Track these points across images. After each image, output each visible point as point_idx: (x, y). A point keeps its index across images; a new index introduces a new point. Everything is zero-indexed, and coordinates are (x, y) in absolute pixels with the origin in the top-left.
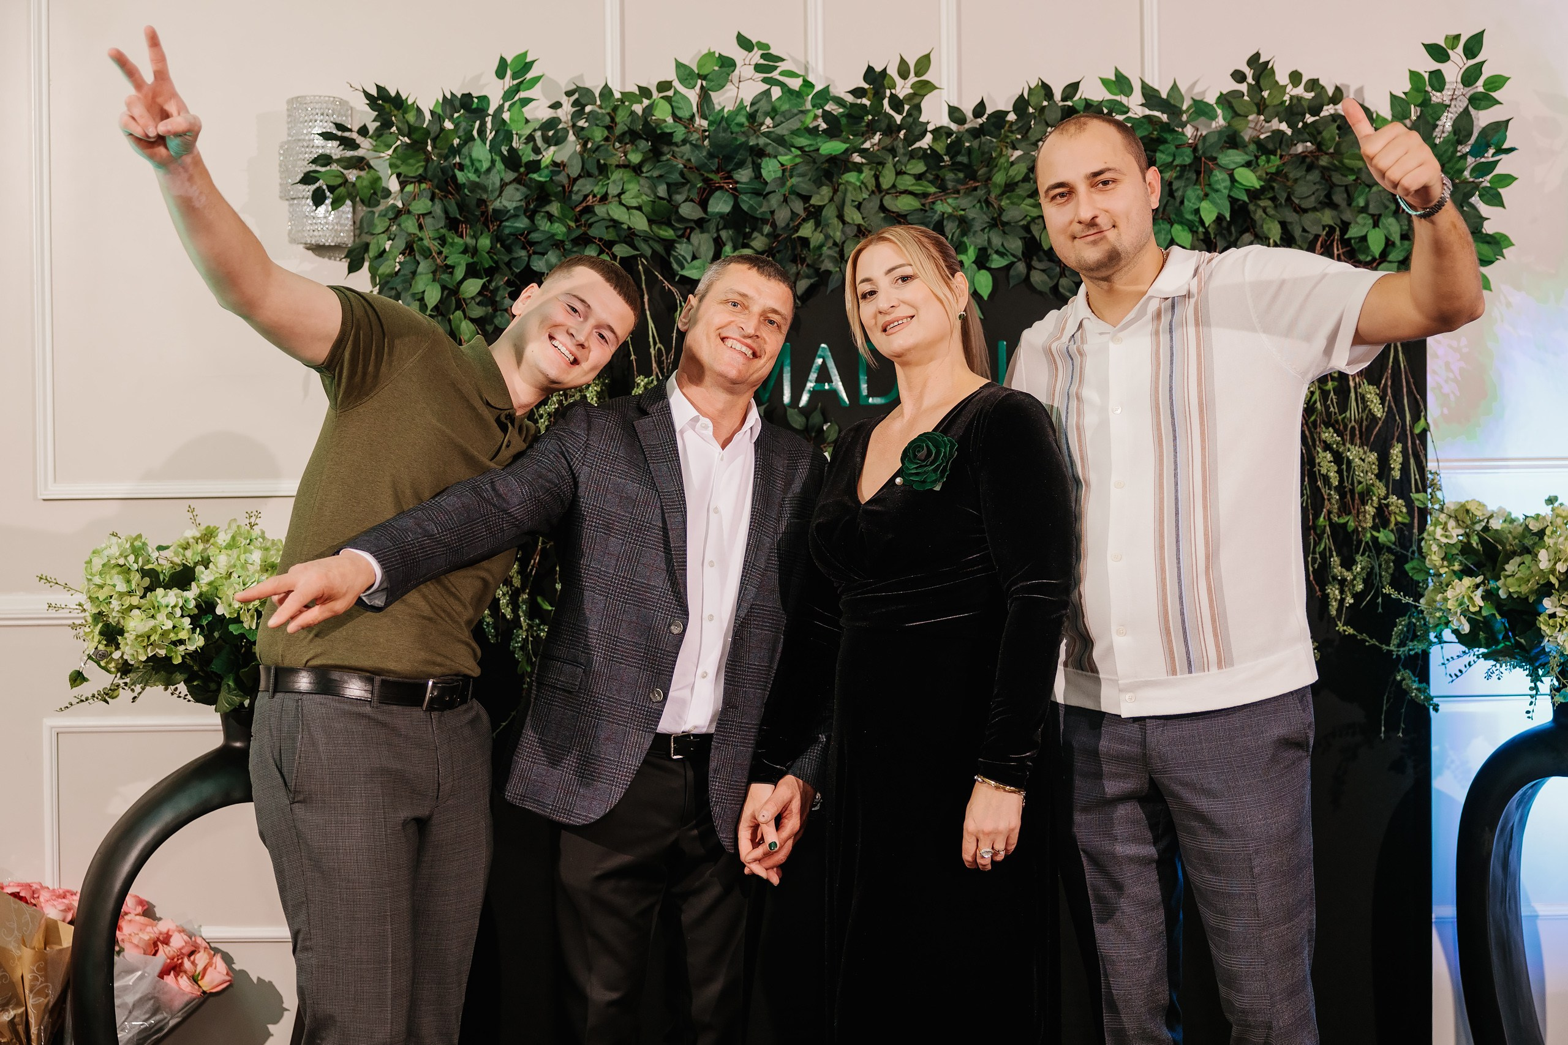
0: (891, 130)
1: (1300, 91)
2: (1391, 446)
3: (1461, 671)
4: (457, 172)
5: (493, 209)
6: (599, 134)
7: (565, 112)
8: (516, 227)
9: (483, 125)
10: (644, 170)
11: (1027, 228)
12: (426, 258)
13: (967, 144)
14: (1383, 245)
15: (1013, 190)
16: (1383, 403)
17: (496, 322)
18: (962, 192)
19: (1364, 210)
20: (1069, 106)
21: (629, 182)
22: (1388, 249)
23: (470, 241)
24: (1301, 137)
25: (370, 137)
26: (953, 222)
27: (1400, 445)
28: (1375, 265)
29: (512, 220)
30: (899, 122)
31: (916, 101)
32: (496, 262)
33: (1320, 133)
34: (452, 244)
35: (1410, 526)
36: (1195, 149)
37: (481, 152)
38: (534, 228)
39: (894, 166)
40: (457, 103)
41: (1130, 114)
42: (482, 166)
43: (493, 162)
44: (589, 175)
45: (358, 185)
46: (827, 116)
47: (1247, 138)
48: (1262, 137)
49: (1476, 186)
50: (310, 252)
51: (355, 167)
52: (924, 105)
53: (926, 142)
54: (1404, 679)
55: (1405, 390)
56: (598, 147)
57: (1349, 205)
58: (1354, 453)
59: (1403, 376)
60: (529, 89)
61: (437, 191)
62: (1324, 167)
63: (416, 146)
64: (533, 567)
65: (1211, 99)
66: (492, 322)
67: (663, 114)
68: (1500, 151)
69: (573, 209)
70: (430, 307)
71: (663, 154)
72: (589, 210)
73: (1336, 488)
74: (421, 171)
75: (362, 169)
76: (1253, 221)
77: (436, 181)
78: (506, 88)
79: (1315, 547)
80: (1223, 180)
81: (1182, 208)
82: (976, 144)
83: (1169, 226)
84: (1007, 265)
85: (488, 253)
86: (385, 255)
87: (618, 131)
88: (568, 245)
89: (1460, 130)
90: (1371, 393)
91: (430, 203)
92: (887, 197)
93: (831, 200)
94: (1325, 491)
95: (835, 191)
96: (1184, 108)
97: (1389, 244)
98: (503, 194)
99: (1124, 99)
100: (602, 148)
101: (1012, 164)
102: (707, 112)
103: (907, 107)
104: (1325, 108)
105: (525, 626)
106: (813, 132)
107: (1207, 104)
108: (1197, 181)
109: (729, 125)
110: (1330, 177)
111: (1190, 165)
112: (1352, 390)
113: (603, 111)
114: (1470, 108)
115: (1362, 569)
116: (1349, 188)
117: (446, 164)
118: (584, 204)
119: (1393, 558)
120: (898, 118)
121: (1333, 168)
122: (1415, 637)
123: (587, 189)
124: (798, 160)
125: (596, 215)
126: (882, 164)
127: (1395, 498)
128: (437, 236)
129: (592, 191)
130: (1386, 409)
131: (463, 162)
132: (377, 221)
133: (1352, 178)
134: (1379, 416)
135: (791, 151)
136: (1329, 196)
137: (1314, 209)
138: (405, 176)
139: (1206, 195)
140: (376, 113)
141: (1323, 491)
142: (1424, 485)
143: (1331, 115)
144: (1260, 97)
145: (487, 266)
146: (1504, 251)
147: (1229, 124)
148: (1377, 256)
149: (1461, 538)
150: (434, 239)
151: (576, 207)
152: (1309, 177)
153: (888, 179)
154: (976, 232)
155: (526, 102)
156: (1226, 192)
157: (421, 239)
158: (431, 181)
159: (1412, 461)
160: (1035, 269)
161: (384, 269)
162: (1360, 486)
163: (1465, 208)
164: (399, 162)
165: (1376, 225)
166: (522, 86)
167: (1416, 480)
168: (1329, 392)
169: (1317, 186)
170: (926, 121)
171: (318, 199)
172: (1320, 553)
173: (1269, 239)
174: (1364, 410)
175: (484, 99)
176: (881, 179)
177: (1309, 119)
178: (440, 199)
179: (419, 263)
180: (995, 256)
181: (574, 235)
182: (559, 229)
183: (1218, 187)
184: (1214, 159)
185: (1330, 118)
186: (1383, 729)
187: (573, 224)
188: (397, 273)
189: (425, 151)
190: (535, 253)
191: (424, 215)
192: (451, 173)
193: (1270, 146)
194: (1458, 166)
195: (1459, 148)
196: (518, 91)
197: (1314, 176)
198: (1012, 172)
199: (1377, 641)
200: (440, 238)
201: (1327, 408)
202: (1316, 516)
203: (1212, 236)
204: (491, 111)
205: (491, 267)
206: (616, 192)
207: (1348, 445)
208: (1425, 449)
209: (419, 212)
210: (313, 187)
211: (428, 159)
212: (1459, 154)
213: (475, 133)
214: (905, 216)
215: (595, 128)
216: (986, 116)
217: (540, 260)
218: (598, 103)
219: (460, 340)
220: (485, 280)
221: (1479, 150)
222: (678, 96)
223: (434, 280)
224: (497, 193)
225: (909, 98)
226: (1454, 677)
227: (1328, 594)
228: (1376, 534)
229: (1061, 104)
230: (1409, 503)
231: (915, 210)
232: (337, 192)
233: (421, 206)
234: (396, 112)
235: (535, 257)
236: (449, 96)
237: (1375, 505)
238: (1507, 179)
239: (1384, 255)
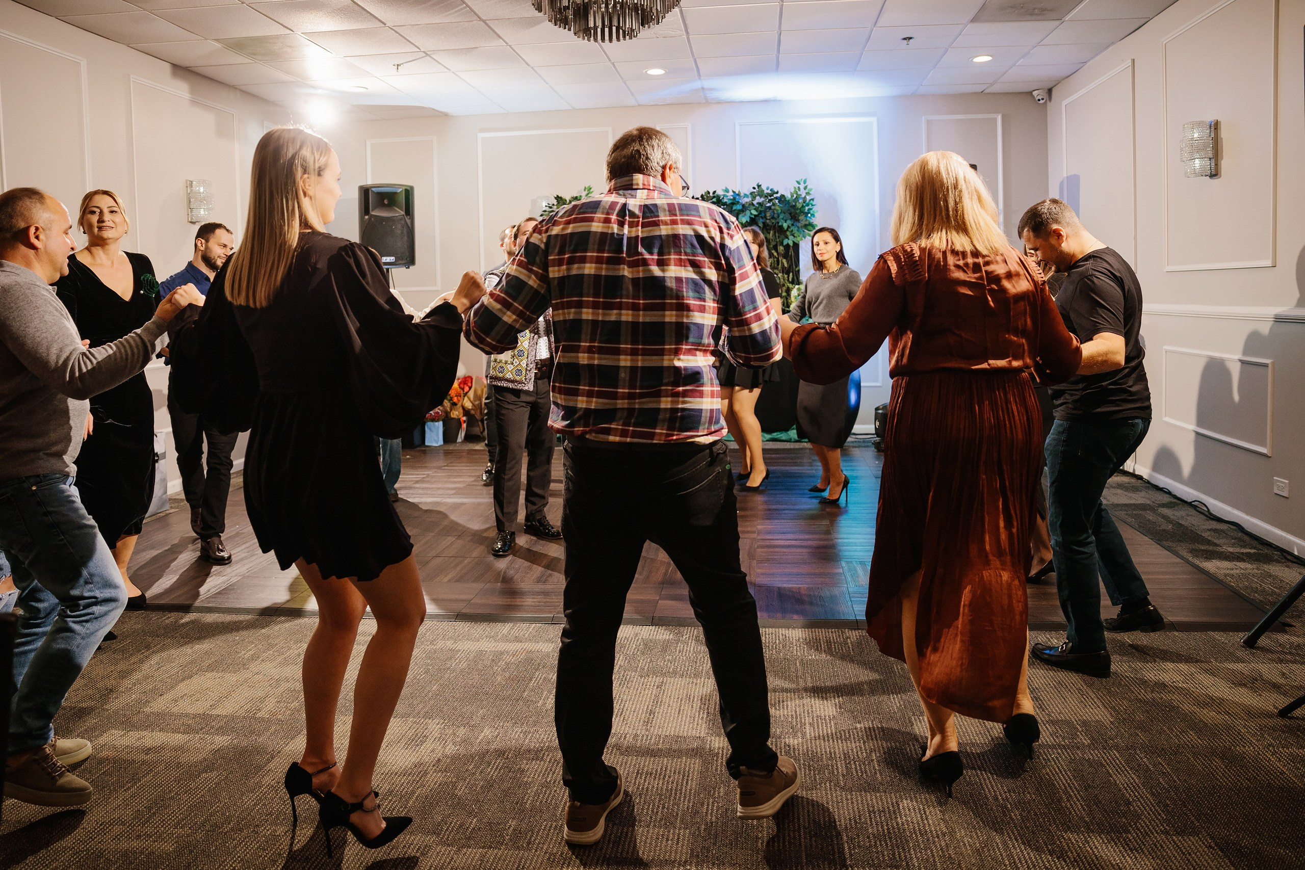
1: (769, 191)
14: (787, 227)
19: (782, 219)
24: (768, 202)
28: (786, 232)
33: (772, 201)
47: (756, 203)
48: (759, 202)
49: (808, 213)
55: (794, 261)
57: (779, 218)
65: (748, 193)
68: (811, 206)
80: (749, 213)
89: (804, 201)
90: (784, 261)
96: (741, 196)
97: (789, 227)
104: (774, 195)
107: (746, 195)
108: (743, 213)
111: (741, 209)
121: (776, 209)
134: (787, 266)
139: (744, 216)
140: (557, 201)
143: (776, 197)
144: (759, 193)
147: (751, 200)
156: (749, 215)
169: (772, 214)
177: (771, 198)
194: (804, 209)
195: (805, 204)
197: (771, 211)
208: (799, 273)
212: (804, 206)
221: (808, 205)
238: (816, 211)
239: (787, 230)
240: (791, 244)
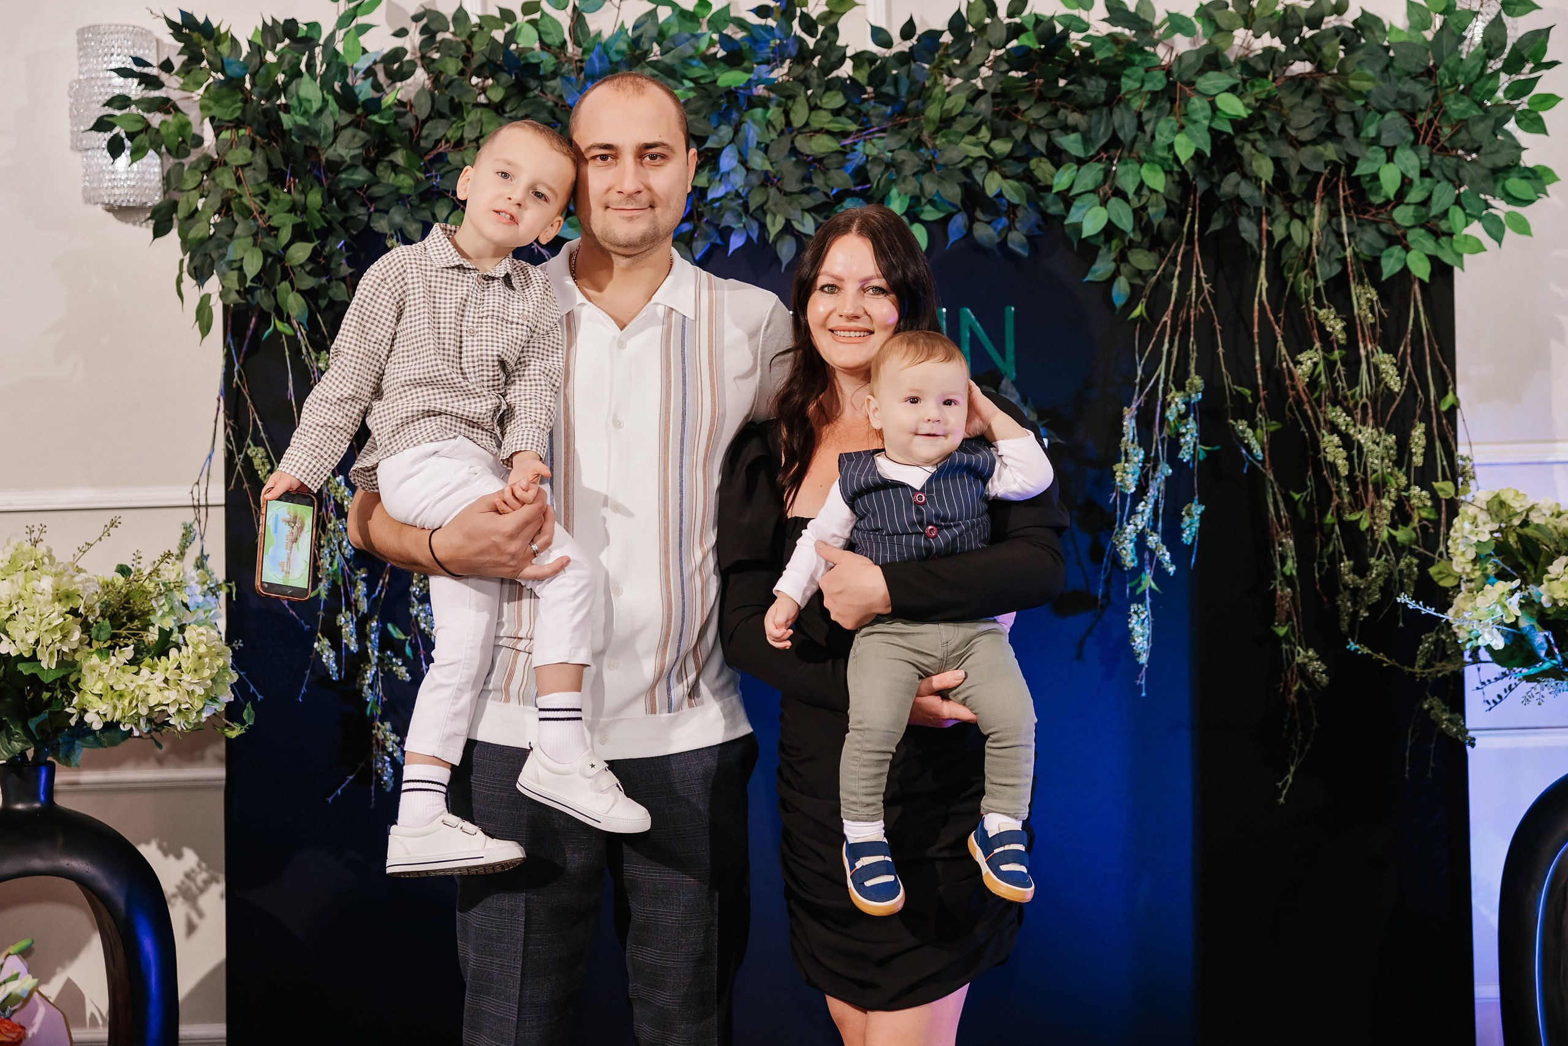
0: (803, 56)
2: (1413, 427)
3: (1500, 697)
4: (282, 114)
5: (327, 159)
6: (452, 67)
7: (412, 41)
8: (355, 181)
9: (312, 57)
10: (508, 109)
11: (967, 171)
12: (246, 218)
13: (894, 72)
14: (1398, 184)
15: (950, 127)
16: (1401, 374)
17: (331, 293)
18: (889, 130)
19: (1375, 141)
20: (1016, 24)
21: (489, 123)
22: (1406, 188)
23: (297, 196)
24: (1297, 55)
25: (177, 74)
26: (879, 166)
27: (1423, 425)
28: (1389, 207)
29: (350, 171)
30: (811, 46)
31: (831, 21)
32: (329, 222)
33: (1319, 49)
34: (276, 202)
35: (1436, 523)
36: (1168, 71)
37: (309, 90)
38: (375, 181)
39: (808, 99)
40: (279, 31)
41: (1090, 32)
42: (311, 107)
43: (325, 100)
44: (442, 116)
45: (163, 131)
46: (725, 41)
47: (1232, 59)
48: (1251, 55)
49: (1512, 110)
50: (111, 215)
51: (160, 111)
52: (840, 25)
53: (846, 70)
54: (1431, 708)
55: (1428, 358)
56: (451, 82)
57: (1357, 135)
58: (1365, 435)
59: (1426, 342)
60: (367, 13)
61: (258, 138)
62: (1324, 90)
63: (233, 84)
64: (382, 587)
65: (1189, 12)
66: (326, 295)
67: (528, 39)
68: (1540, 66)
69: (422, 157)
70: (249, 278)
71: (529, 90)
72: (441, 158)
73: (1346, 477)
74: (238, 114)
75: (167, 112)
76: (1240, 158)
77: (256, 126)
78: (342, 12)
79: (1321, 550)
80: (1203, 109)
81: (1154, 144)
82: (904, 70)
83: (1137, 166)
84: (944, 218)
85: (320, 211)
86: (197, 216)
87: (475, 62)
88: (416, 202)
89: (1491, 42)
90: (1386, 362)
91: (250, 153)
92: (799, 137)
93: (732, 141)
94: (1333, 482)
95: (736, 131)
96: (1157, 22)
97: (1406, 183)
98: (339, 139)
99: (1083, 14)
100: (455, 83)
101: (949, 94)
102: (581, 38)
103: (821, 28)
104: (1326, 19)
105: (374, 660)
106: (710, 60)
107: (1184, 18)
108: (1171, 112)
109: (607, 53)
110: (1333, 102)
111: (1163, 91)
112: (1364, 360)
113: (459, 39)
114: (1504, 15)
115: (1378, 575)
116: (1356, 115)
117: (268, 105)
118: (435, 152)
119: (1415, 561)
120: (811, 42)
121: (1336, 91)
122: (1445, 657)
123: (440, 133)
124: (692, 95)
125: (448, 163)
126: (792, 97)
127: (1418, 489)
128: (258, 191)
129: (444, 135)
130: (1405, 383)
131: (290, 103)
132: (186, 175)
133: (1361, 102)
134: (1396, 390)
135: (682, 84)
136: (1331, 125)
137: (1314, 142)
138: (220, 120)
139: (1182, 127)
140: (182, 45)
141: (1330, 482)
142: (1454, 473)
143: (1335, 28)
144: (1246, 7)
145: (318, 227)
146: (1549, 188)
147: (1211, 42)
148: (1392, 197)
149: (1496, 535)
150: (256, 196)
151: (426, 154)
152: (1309, 103)
153: (799, 116)
154: (905, 177)
155: (364, 29)
156: (1206, 123)
157: (240, 196)
158: (250, 125)
159: (1438, 444)
160: (979, 220)
161: (198, 231)
162: (1374, 476)
163: (1499, 137)
164: (211, 104)
165: (1390, 159)
166: (359, 11)
167: (1443, 467)
168: (1335, 362)
169: (1319, 115)
170: (844, 44)
171: (115, 148)
172: (1328, 557)
173: (1261, 179)
174: (1378, 385)
175: (314, 26)
176: (792, 116)
177: (1307, 33)
178: (262, 147)
179: (237, 224)
180: (928, 208)
181: (421, 189)
182: (405, 182)
183: (1195, 117)
184: (1191, 84)
185: (1334, 31)
186: (1407, 768)
187: (421, 175)
188: (211, 237)
189: (242, 88)
190: (376, 211)
191: (243, 167)
192: (275, 116)
193: (1261, 67)
194: (1489, 85)
195: (1492, 62)
196: (355, 17)
197: (1313, 102)
198: (948, 104)
199: (1397, 661)
200: (262, 194)
201: (1334, 381)
202: (1323, 514)
203: (1191, 177)
204: (321, 42)
205: (323, 227)
206: (473, 136)
207: (1359, 426)
208: (1455, 429)
209: (237, 163)
210: (108, 136)
211: (246, 100)
212: (1489, 71)
213: (303, 67)
214: (820, 160)
215: (448, 59)
216: (916, 37)
217: (381, 218)
218: (452, 29)
219: (289, 316)
220: (316, 243)
221: (1513, 64)
222: (547, 19)
223: (255, 245)
224: (330, 140)
225: (824, 18)
226: (1493, 704)
227: (1339, 606)
228: (1393, 532)
229: (1007, 21)
230: (1434, 496)
231: (835, 152)
232: (137, 140)
233: (239, 155)
234: (205, 43)
235: (376, 216)
236: (269, 23)
237: (1393, 498)
238: (1550, 100)
239: (1401, 196)
240: (1421, 270)
